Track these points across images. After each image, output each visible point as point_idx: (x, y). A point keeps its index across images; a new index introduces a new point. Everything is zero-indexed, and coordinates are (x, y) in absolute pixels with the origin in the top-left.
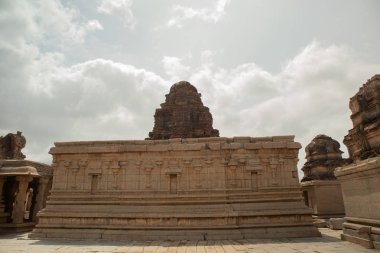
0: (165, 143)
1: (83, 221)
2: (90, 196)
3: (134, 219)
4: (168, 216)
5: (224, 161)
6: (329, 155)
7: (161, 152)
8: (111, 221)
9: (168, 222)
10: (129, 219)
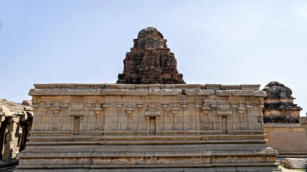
0: (144, 88)
1: (66, 161)
2: (72, 137)
3: (117, 158)
4: (148, 155)
5: (198, 106)
6: (282, 101)
7: (141, 96)
8: (94, 160)
9: (149, 161)
10: (113, 158)
